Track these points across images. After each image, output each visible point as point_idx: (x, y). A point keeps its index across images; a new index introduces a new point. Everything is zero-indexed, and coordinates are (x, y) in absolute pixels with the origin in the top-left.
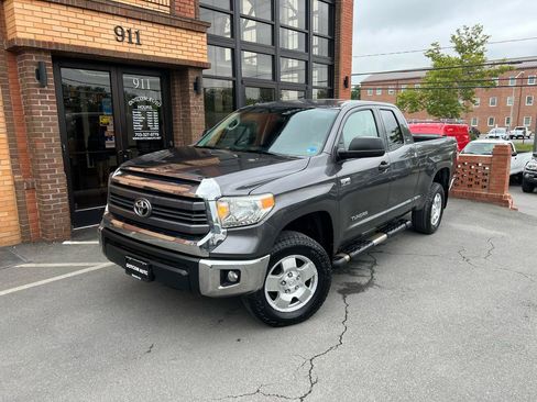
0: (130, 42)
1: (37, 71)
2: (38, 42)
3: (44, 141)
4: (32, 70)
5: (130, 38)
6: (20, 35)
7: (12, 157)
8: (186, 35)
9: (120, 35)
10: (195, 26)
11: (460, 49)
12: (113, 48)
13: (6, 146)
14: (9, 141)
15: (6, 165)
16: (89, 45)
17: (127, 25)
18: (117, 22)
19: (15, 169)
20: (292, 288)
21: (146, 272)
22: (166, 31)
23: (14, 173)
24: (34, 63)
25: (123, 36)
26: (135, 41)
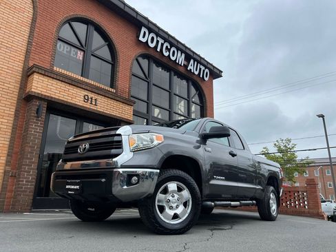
0: (91, 103)
1: (38, 109)
2: (42, 95)
3: (30, 147)
4: (35, 108)
5: (91, 101)
6: (33, 90)
7: (8, 155)
8: (122, 105)
9: (86, 99)
10: (128, 102)
11: (280, 151)
12: (81, 105)
13: (7, 149)
14: (9, 146)
15: (3, 160)
16: (69, 101)
17: (91, 95)
18: (86, 93)
19: (8, 163)
20: (174, 205)
21: (78, 187)
22: (112, 102)
23: (6, 165)
24: (37, 105)
25: (88, 100)
26: (94, 103)
